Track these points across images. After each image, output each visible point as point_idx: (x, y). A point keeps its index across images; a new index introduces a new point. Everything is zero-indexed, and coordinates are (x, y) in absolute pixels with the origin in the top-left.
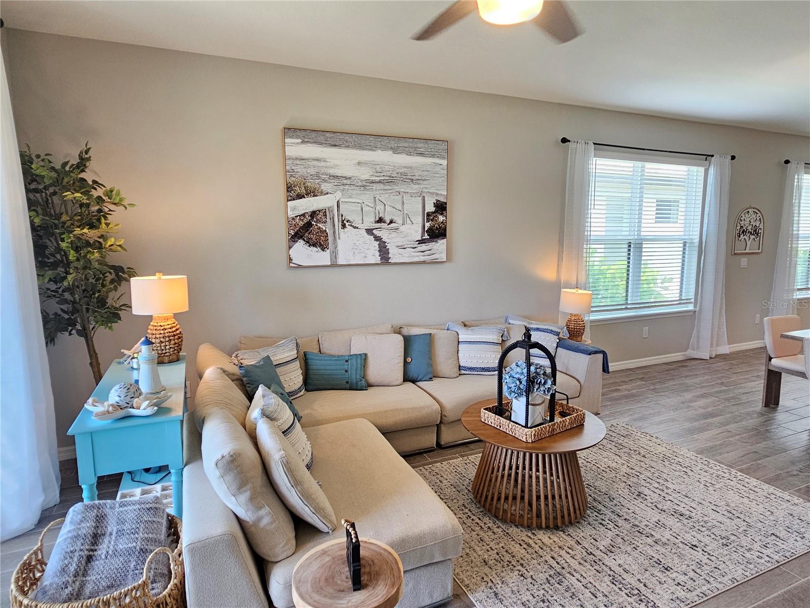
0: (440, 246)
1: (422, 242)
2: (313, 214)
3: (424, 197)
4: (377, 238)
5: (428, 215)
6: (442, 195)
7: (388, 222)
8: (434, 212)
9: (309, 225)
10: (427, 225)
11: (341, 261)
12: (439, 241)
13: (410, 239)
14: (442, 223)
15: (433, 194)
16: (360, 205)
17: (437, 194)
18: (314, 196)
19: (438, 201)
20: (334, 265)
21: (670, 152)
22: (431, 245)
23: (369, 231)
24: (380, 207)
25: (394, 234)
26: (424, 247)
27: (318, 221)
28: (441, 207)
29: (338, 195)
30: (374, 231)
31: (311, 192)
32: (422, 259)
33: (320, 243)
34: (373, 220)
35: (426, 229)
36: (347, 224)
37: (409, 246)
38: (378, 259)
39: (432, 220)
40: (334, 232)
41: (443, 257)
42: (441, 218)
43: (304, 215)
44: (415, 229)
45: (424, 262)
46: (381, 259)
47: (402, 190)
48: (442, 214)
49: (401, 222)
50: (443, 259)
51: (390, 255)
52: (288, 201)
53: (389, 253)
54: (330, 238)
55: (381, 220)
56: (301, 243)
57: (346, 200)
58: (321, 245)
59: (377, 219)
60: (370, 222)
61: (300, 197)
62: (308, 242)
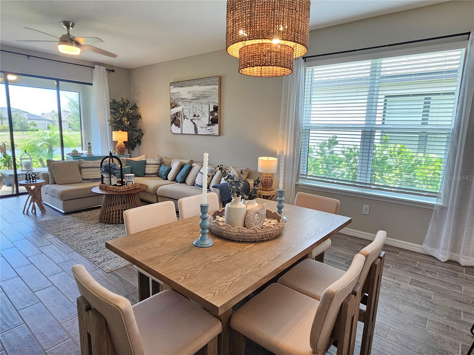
0: (216, 127)
1: (209, 125)
2: (177, 113)
3: (209, 104)
4: (194, 123)
5: (211, 113)
6: (216, 103)
7: (197, 116)
8: (213, 111)
9: (175, 118)
10: (211, 117)
11: (183, 133)
12: (215, 125)
13: (204, 123)
14: (216, 116)
15: (212, 102)
16: (188, 109)
17: (214, 103)
18: (177, 107)
19: (215, 106)
20: (182, 134)
21: (389, 45)
22: (212, 127)
23: (191, 120)
24: (195, 110)
25: (199, 122)
26: (209, 128)
27: (178, 116)
28: (216, 109)
29: (183, 106)
30: (193, 120)
31: (177, 106)
32: (209, 133)
33: (178, 125)
34: (192, 116)
35: (210, 119)
36: (185, 117)
37: (204, 127)
38: (193, 132)
39: (213, 115)
40: (182, 121)
41: (217, 133)
42: (216, 114)
43: (174, 114)
44: (205, 120)
45: (209, 135)
46: (195, 132)
47: (202, 102)
48: (216, 112)
49: (201, 116)
50: (217, 134)
51: (198, 131)
52: (171, 109)
53: (197, 130)
54: (181, 123)
55: (195, 116)
56: (174, 125)
57: (185, 108)
58: (178, 126)
59: (194, 115)
60: (191, 117)
61: (173, 107)
62: (175, 124)
